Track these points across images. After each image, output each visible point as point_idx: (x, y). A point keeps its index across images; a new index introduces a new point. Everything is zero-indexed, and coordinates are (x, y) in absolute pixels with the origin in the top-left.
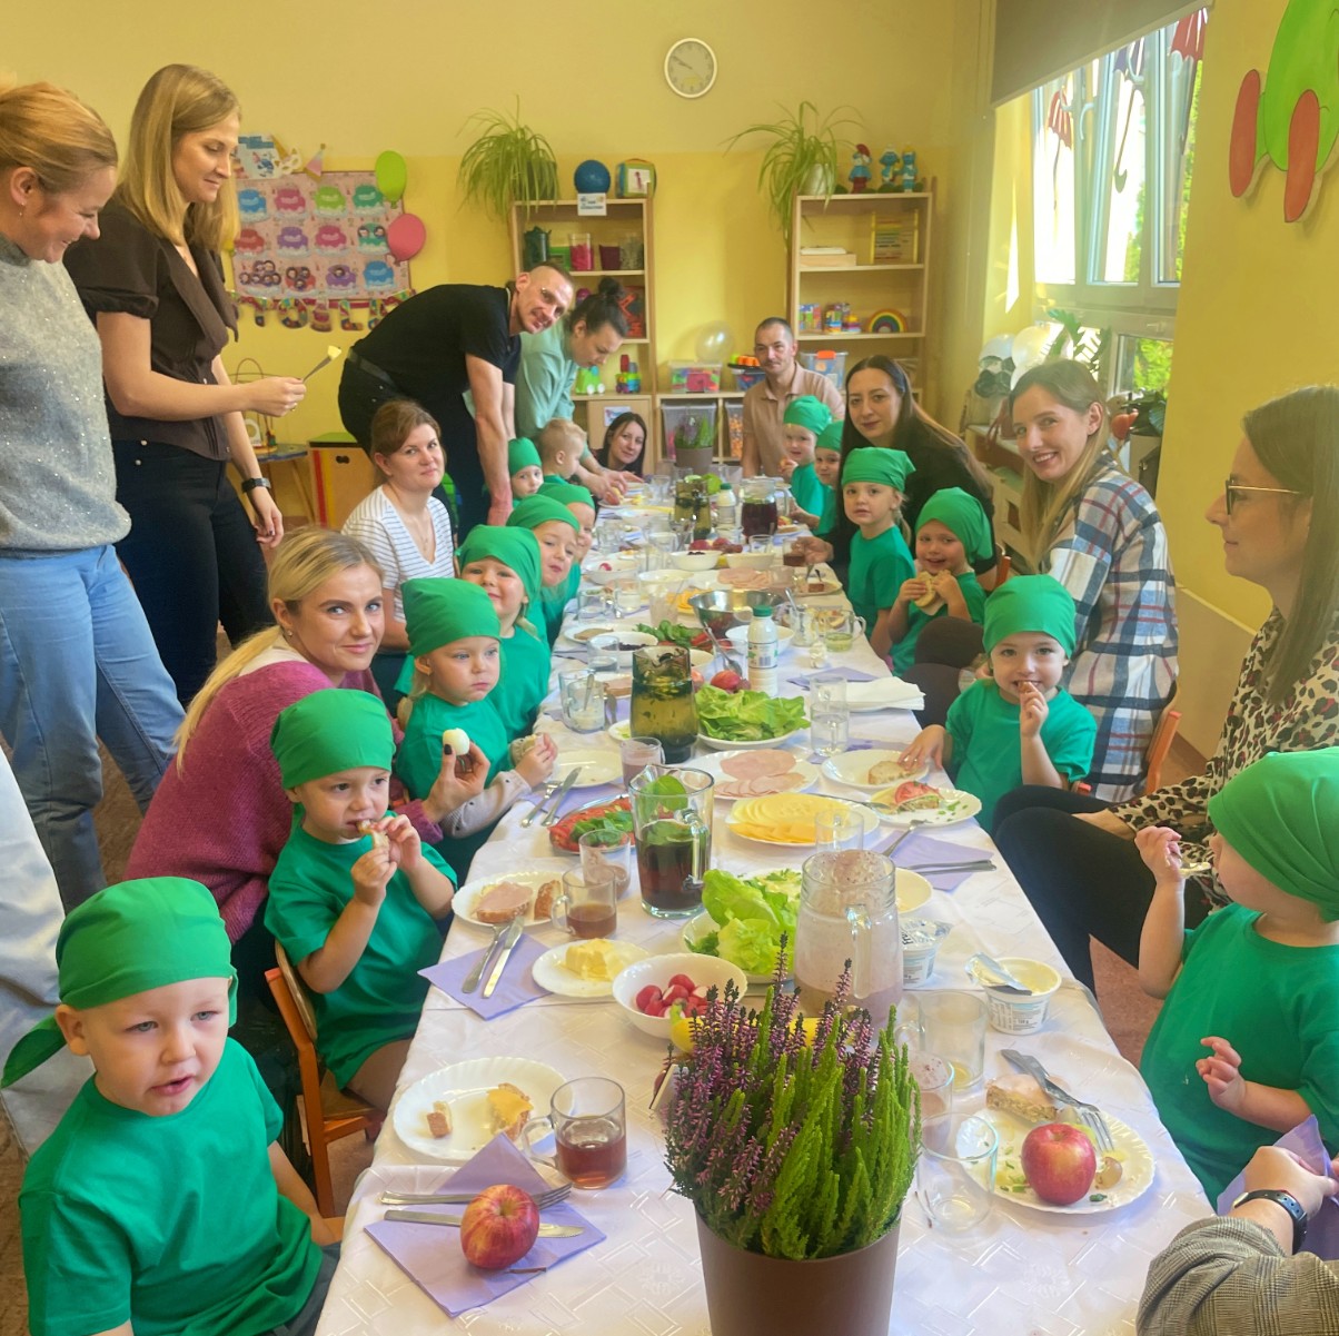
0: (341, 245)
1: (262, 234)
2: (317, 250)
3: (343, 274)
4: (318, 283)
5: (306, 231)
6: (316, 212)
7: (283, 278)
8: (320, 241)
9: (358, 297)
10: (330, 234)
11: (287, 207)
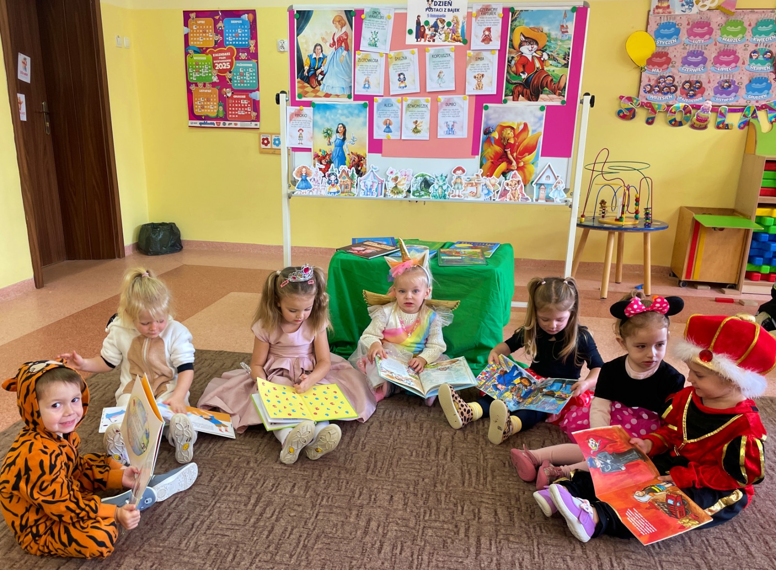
0: (733, 65)
1: (671, 55)
2: (713, 69)
3: (729, 86)
4: (706, 93)
5: (707, 53)
6: (719, 39)
7: (679, 89)
8: (717, 61)
9: (737, 104)
10: (728, 56)
11: (695, 35)
